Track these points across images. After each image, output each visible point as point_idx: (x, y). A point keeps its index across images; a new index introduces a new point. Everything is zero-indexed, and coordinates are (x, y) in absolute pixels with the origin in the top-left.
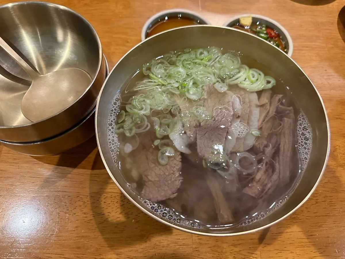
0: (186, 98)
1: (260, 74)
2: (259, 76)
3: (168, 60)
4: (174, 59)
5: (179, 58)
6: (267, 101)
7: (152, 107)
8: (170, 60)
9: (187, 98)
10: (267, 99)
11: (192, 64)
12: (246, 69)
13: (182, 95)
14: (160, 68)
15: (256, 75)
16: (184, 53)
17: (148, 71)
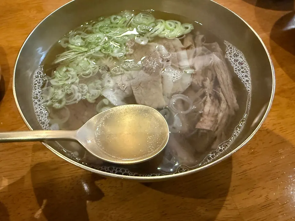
0: (111, 57)
1: (176, 23)
2: (176, 25)
3: (84, 30)
4: (90, 28)
5: (95, 27)
6: (191, 43)
7: (78, 73)
8: (86, 30)
9: (113, 57)
10: (190, 41)
11: (109, 28)
12: (162, 22)
13: (107, 56)
14: (78, 38)
15: (173, 24)
16: (99, 22)
17: (66, 44)
